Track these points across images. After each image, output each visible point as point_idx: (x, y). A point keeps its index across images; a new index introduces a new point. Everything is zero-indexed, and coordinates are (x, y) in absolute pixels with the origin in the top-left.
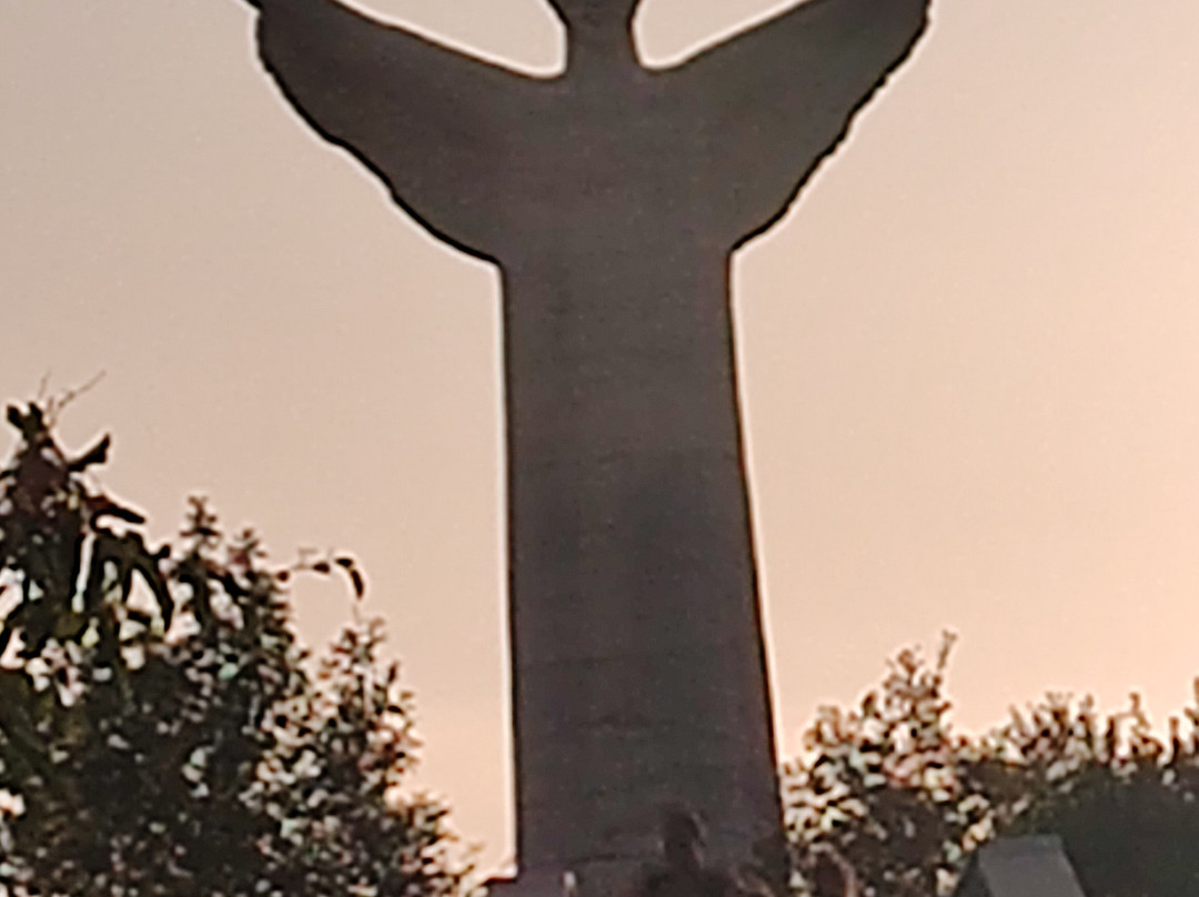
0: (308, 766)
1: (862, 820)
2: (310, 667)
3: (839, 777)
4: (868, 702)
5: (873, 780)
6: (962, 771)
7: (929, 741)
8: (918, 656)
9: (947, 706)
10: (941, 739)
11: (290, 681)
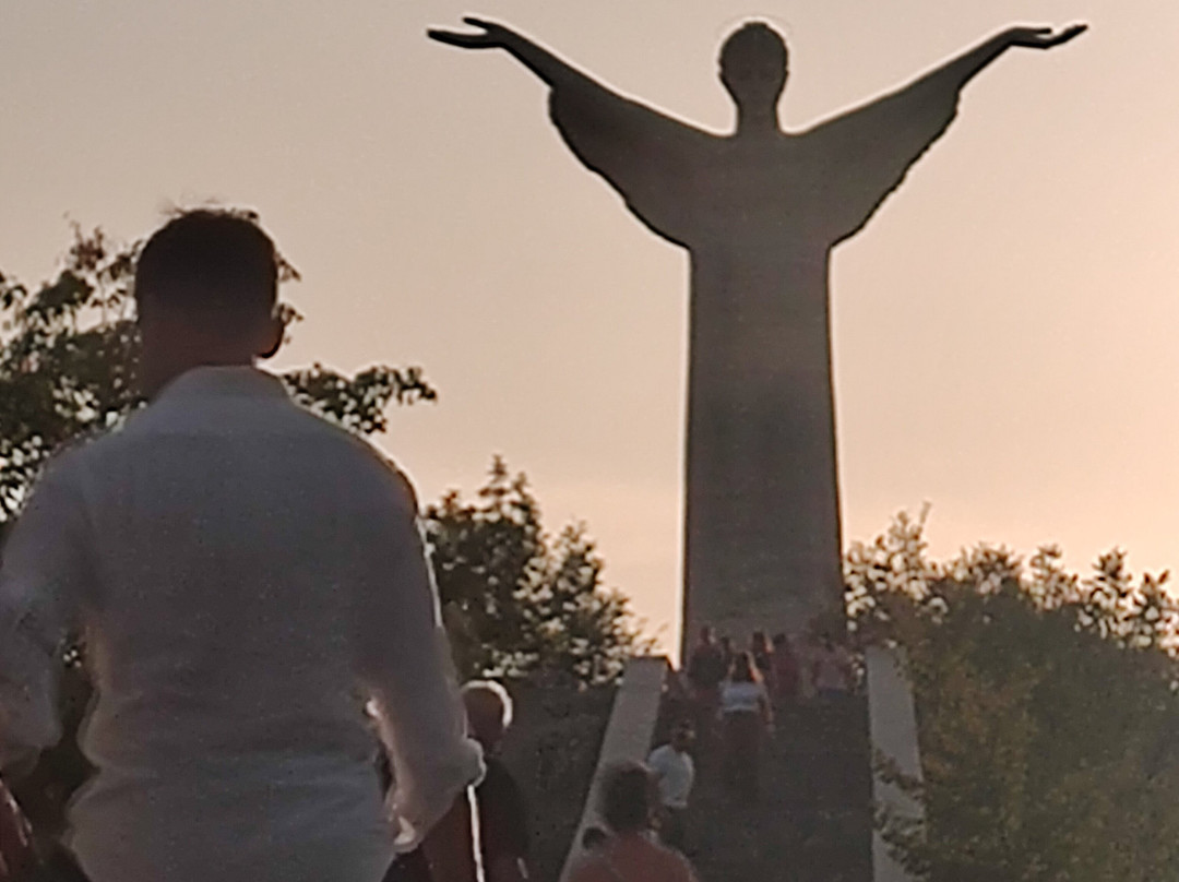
0: (546, 593)
1: (872, 610)
2: (549, 543)
3: (861, 583)
4: (879, 541)
5: (880, 586)
6: (930, 583)
7: (913, 566)
8: (909, 515)
9: (925, 545)
10: (920, 566)
11: (538, 549)
